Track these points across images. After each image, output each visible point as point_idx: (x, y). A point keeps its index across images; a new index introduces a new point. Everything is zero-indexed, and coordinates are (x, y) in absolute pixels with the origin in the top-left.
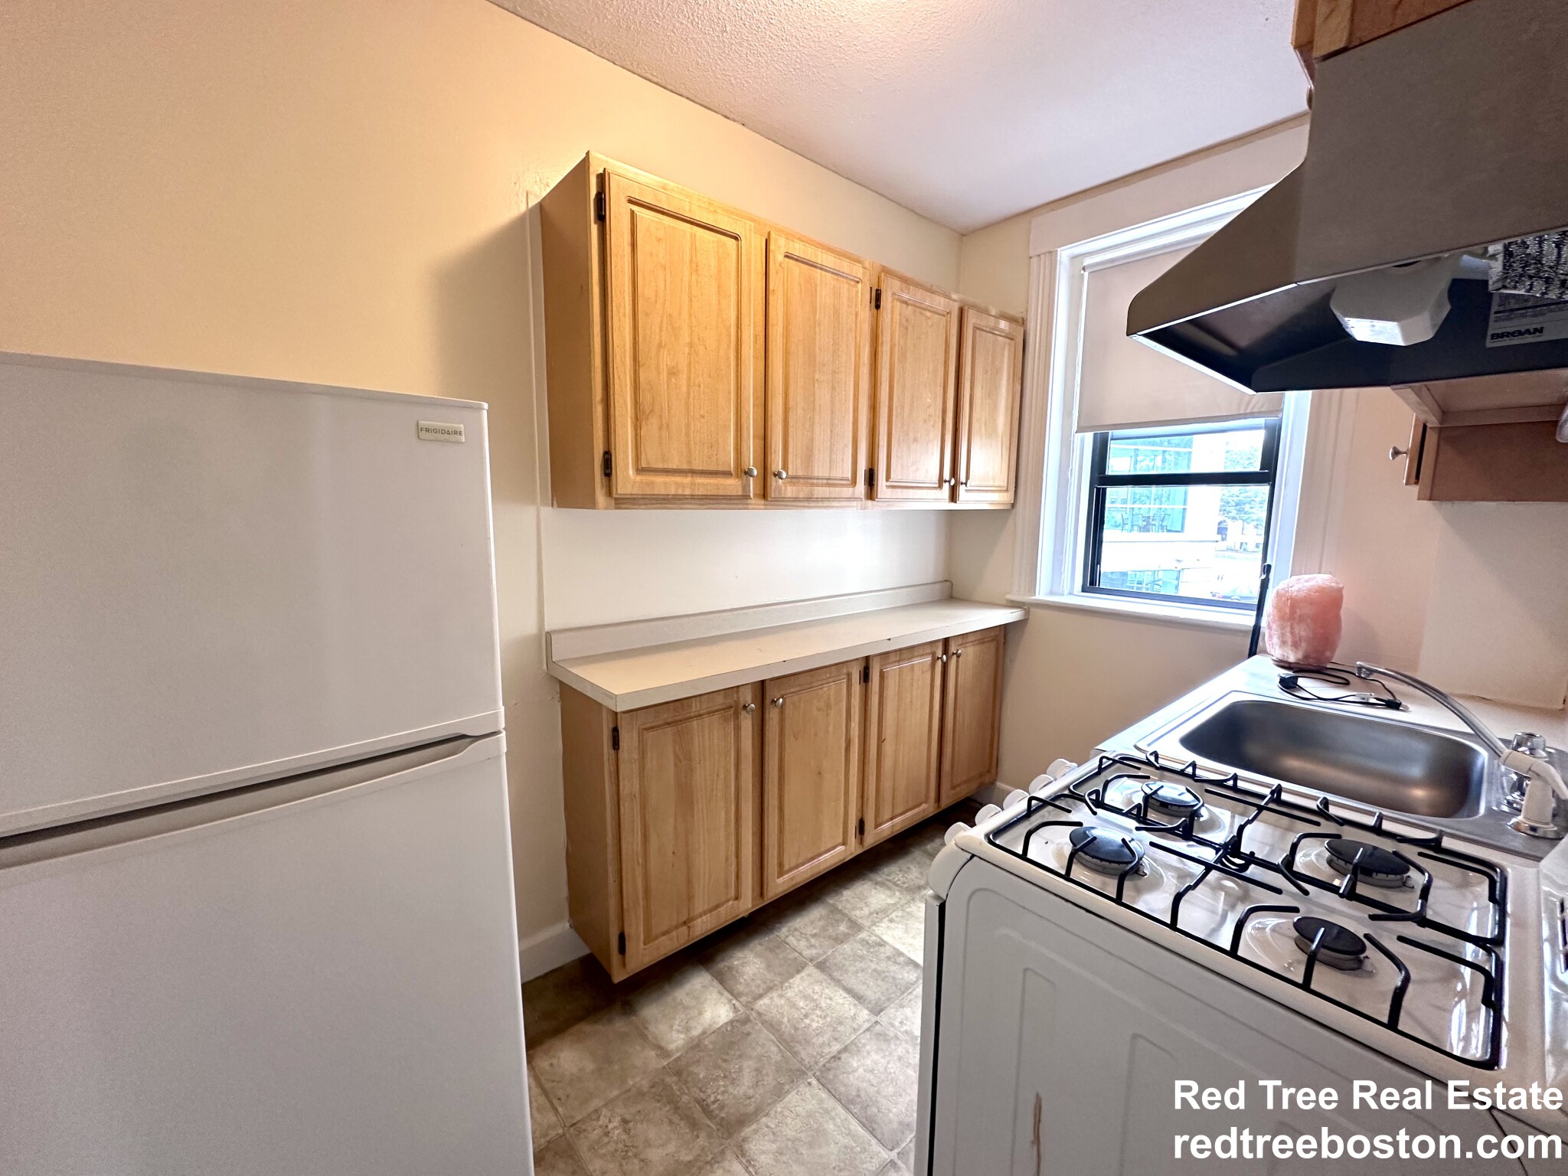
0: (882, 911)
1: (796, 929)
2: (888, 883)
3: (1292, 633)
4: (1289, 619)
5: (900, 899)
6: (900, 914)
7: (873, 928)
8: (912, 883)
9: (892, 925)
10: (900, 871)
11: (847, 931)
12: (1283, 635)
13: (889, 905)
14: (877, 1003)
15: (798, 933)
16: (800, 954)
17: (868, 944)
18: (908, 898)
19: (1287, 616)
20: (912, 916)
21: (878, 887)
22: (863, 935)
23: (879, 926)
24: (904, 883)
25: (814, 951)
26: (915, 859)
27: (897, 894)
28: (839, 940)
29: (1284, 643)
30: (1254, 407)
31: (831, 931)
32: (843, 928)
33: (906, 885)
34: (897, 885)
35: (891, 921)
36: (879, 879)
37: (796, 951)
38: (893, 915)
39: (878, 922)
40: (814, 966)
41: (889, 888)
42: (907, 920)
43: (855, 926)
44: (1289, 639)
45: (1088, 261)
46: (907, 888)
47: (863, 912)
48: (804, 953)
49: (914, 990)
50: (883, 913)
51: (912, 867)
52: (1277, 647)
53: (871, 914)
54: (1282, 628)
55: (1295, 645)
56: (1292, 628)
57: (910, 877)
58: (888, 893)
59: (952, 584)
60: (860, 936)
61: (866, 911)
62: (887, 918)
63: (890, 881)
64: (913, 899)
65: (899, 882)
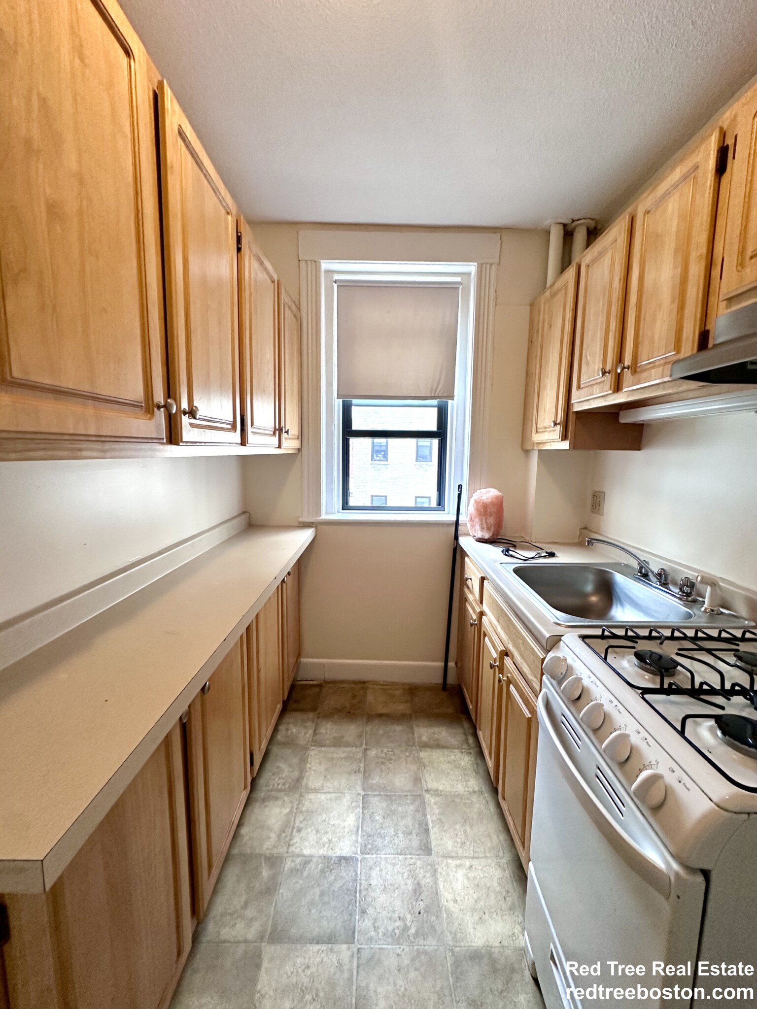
0: (286, 826)
1: (222, 915)
2: (274, 793)
3: (486, 523)
4: (484, 515)
5: (292, 802)
6: (302, 819)
7: (292, 849)
8: (290, 780)
9: (303, 833)
10: (274, 774)
11: (271, 872)
12: (482, 524)
13: (287, 814)
14: (345, 928)
15: (228, 917)
16: (246, 941)
17: (298, 870)
18: (297, 796)
19: (483, 514)
20: (312, 812)
21: (266, 803)
22: (288, 865)
23: (293, 845)
24: (284, 784)
25: (256, 926)
26: (276, 756)
27: (286, 798)
28: (270, 890)
29: (482, 529)
30: (439, 393)
31: (257, 885)
32: (265, 873)
33: (287, 786)
34: (280, 791)
35: (299, 830)
36: (262, 795)
37: (239, 942)
38: (297, 824)
39: (291, 840)
40: (268, 942)
41: (277, 798)
42: (310, 819)
43: (274, 861)
44: (485, 526)
45: (336, 277)
46: (289, 787)
47: (272, 840)
48: (250, 937)
49: (361, 885)
50: (288, 829)
51: (278, 764)
52: (479, 532)
53: (279, 836)
54: (481, 520)
55: (488, 529)
56: (486, 520)
57: (284, 775)
58: (279, 803)
59: (250, 514)
60: (286, 869)
61: (273, 836)
62: (295, 830)
63: (272, 791)
64: (301, 795)
65: (280, 787)
